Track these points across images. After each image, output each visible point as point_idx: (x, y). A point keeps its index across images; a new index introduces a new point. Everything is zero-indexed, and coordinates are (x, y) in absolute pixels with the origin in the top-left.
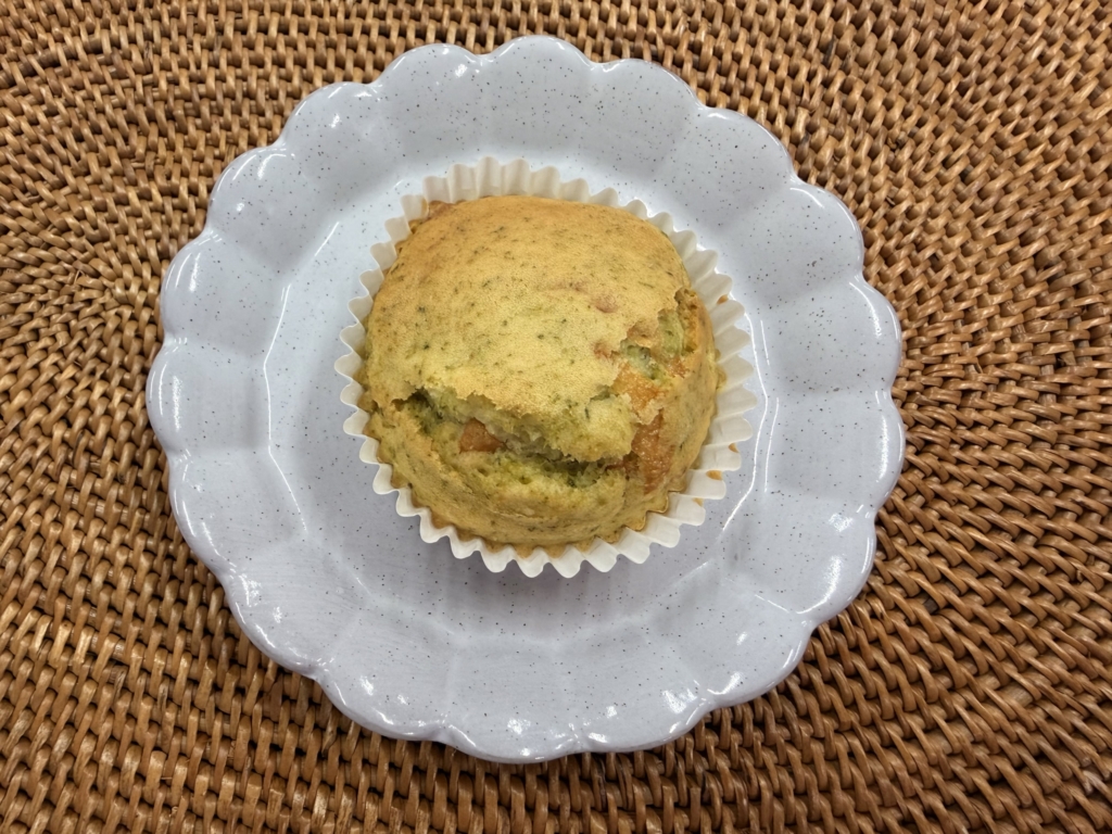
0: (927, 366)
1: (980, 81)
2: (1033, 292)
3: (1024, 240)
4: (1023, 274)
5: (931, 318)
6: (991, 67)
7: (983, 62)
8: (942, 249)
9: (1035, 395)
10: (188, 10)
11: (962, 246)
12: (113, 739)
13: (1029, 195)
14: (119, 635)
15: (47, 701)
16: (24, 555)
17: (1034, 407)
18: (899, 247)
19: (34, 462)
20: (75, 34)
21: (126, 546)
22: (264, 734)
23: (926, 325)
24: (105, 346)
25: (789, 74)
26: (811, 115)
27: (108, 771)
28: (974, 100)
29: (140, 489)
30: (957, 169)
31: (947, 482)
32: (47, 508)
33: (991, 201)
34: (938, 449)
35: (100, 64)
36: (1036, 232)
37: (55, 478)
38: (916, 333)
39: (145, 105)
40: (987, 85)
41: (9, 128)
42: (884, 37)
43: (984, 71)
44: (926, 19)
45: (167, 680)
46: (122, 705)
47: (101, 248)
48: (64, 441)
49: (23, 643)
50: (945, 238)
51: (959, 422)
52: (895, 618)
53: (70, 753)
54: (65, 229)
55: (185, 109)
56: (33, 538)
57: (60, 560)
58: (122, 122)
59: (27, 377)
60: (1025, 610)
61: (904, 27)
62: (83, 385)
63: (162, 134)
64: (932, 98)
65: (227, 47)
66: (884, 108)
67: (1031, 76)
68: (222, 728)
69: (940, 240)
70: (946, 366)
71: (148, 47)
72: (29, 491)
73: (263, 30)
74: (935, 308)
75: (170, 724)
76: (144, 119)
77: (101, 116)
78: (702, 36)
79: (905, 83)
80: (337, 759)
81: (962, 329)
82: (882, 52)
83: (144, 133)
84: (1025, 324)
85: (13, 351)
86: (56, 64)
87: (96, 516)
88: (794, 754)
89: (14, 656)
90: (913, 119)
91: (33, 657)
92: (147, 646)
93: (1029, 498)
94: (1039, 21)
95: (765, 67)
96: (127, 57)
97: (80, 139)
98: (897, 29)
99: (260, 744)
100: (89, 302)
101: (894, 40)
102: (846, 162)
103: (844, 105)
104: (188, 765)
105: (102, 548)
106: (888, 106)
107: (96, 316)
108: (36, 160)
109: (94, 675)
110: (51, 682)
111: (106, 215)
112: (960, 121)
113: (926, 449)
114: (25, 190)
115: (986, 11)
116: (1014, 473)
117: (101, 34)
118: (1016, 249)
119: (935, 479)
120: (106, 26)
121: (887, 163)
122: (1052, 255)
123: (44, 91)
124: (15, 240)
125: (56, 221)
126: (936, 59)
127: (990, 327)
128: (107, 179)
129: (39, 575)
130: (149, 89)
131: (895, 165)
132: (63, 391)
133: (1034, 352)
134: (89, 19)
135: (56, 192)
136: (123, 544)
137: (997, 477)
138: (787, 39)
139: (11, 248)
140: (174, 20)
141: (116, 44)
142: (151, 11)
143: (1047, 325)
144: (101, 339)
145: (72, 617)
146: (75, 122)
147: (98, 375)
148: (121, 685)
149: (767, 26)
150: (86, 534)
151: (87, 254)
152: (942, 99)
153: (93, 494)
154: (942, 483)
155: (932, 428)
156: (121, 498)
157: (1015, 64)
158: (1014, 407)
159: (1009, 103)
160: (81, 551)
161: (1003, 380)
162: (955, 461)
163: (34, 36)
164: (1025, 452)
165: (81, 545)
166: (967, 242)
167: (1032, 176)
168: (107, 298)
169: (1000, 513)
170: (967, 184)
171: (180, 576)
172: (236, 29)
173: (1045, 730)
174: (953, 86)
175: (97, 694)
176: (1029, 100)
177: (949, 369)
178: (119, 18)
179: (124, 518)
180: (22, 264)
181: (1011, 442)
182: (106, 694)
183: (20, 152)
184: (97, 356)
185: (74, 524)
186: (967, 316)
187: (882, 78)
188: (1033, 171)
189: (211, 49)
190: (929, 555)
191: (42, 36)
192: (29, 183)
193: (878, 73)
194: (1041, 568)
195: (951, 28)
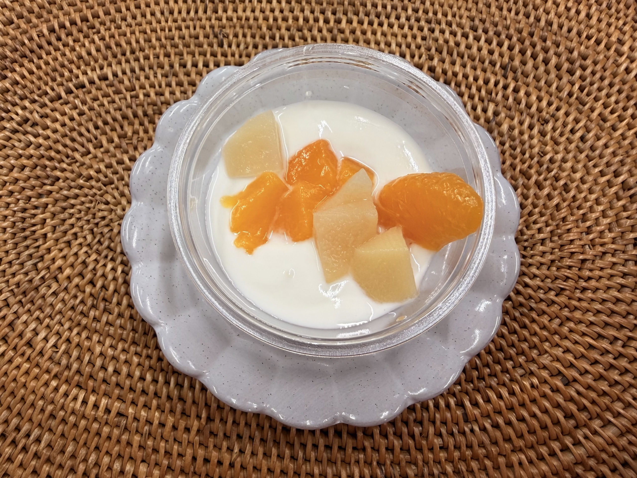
0: (562, 246)
1: (592, 84)
2: (621, 203)
3: (617, 174)
4: (616, 193)
5: (564, 219)
6: (598, 76)
7: (593, 73)
8: (570, 180)
9: (622, 262)
10: (154, 55)
11: (581, 178)
12: (120, 456)
13: (619, 148)
14: (122, 400)
15: (85, 436)
16: (71, 357)
17: (621, 268)
18: (545, 179)
19: (75, 307)
20: (93, 70)
21: (126, 351)
22: (201, 452)
23: (561, 223)
24: (113, 242)
25: (484, 83)
26: (497, 106)
27: (117, 474)
28: (588, 95)
29: (133, 320)
30: (578, 134)
31: (573, 311)
32: (83, 331)
33: (597, 152)
34: (567, 293)
35: (107, 86)
36: (623, 170)
37: (86, 314)
38: (556, 228)
39: (132, 108)
40: (596, 86)
41: (58, 122)
42: (537, 60)
43: (594, 78)
44: (562, 48)
45: (148, 424)
46: (125, 437)
47: (109, 188)
48: (91, 295)
49: (71, 405)
50: (572, 174)
51: (580, 277)
52: (544, 388)
53: (97, 464)
54: (90, 178)
55: (153, 110)
56: (76, 347)
57: (90, 359)
58: (119, 117)
59: (71, 260)
60: (617, 383)
61: (549, 54)
62: (101, 263)
63: (141, 124)
64: (564, 94)
65: (176, 75)
66: (537, 101)
67: (621, 80)
68: (178, 450)
69: (569, 175)
70: (572, 246)
71: (133, 77)
72: (73, 322)
73: (195, 65)
74: (566, 213)
75: (150, 448)
76: (131, 116)
77: (108, 115)
78: (435, 62)
79: (550, 86)
80: (239, 467)
81: (581, 225)
82: (537, 69)
83: (131, 124)
84: (617, 221)
85: (63, 245)
86: (83, 86)
87: (109, 335)
88: (488, 463)
89: (66, 412)
90: (554, 107)
91: (77, 413)
92: (137, 405)
93: (618, 319)
94: (625, 48)
95: (471, 79)
96: (121, 82)
97: (97, 127)
98: (545, 55)
99: (198, 459)
100: (103, 218)
101: (543, 61)
102: (516, 132)
103: (515, 99)
104: (160, 470)
105: (112, 353)
106: (540, 99)
107: (107, 225)
108: (73, 140)
109: (109, 422)
110: (86, 426)
111: (112, 169)
112: (581, 107)
113: (561, 293)
114: (68, 157)
115: (595, 44)
116: (610, 305)
117: (107, 69)
118: (612, 179)
119: (566, 309)
120: (110, 65)
121: (539, 132)
122: (632, 183)
123: (77, 102)
124: (63, 184)
125: (85, 173)
126: (567, 71)
127: (597, 224)
128: (112, 149)
129: (79, 368)
130: (134, 99)
131: (543, 133)
132: (91, 267)
133: (622, 237)
134: (100, 61)
135: (84, 157)
136: (124, 350)
137: (601, 308)
138: (483, 63)
139: (61, 189)
140: (146, 61)
141: (115, 75)
142: (134, 56)
143: (629, 222)
144: (110, 238)
145: (96, 390)
146: (94, 119)
147: (109, 258)
148: (123, 427)
149: (472, 55)
150: (104, 345)
151: (102, 191)
152: (570, 95)
153: (107, 323)
154: (571, 311)
155: (565, 281)
156: (122, 325)
157: (611, 74)
158: (611, 268)
159: (608, 96)
160: (101, 354)
161: (604, 253)
162: (578, 299)
163: (71, 71)
164: (616, 294)
165: (101, 351)
166: (584, 176)
167: (621, 137)
168: (113, 216)
169: (603, 328)
170: (584, 143)
171: (154, 367)
172: (180, 65)
173: (628, 449)
174: (577, 86)
175: (111, 432)
176: (619, 94)
177: (573, 248)
178: (116, 60)
179: (124, 336)
180: (67, 198)
181: (609, 288)
182: (116, 432)
183: (65, 136)
184: (109, 247)
185: (97, 340)
186: (584, 218)
187: (537, 83)
188: (622, 135)
189: (167, 77)
190: (564, 352)
191: (75, 71)
192: (70, 152)
193: (535, 80)
194: (626, 359)
195: (575, 54)
